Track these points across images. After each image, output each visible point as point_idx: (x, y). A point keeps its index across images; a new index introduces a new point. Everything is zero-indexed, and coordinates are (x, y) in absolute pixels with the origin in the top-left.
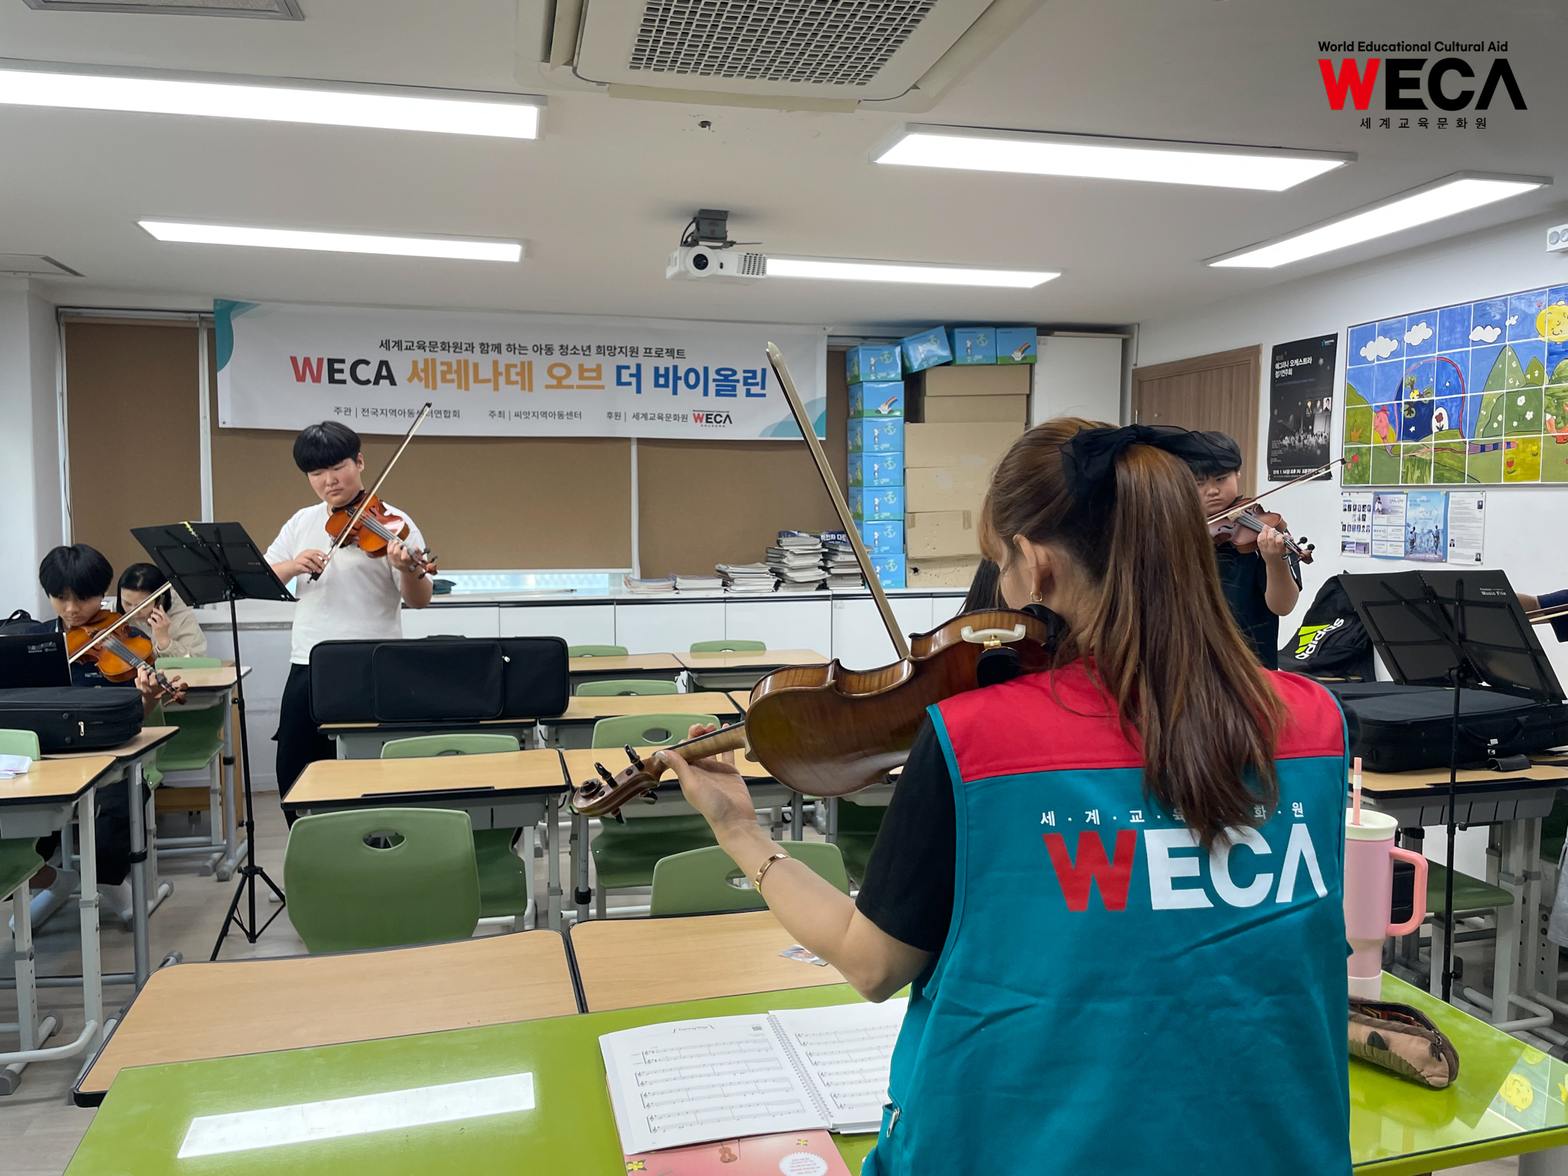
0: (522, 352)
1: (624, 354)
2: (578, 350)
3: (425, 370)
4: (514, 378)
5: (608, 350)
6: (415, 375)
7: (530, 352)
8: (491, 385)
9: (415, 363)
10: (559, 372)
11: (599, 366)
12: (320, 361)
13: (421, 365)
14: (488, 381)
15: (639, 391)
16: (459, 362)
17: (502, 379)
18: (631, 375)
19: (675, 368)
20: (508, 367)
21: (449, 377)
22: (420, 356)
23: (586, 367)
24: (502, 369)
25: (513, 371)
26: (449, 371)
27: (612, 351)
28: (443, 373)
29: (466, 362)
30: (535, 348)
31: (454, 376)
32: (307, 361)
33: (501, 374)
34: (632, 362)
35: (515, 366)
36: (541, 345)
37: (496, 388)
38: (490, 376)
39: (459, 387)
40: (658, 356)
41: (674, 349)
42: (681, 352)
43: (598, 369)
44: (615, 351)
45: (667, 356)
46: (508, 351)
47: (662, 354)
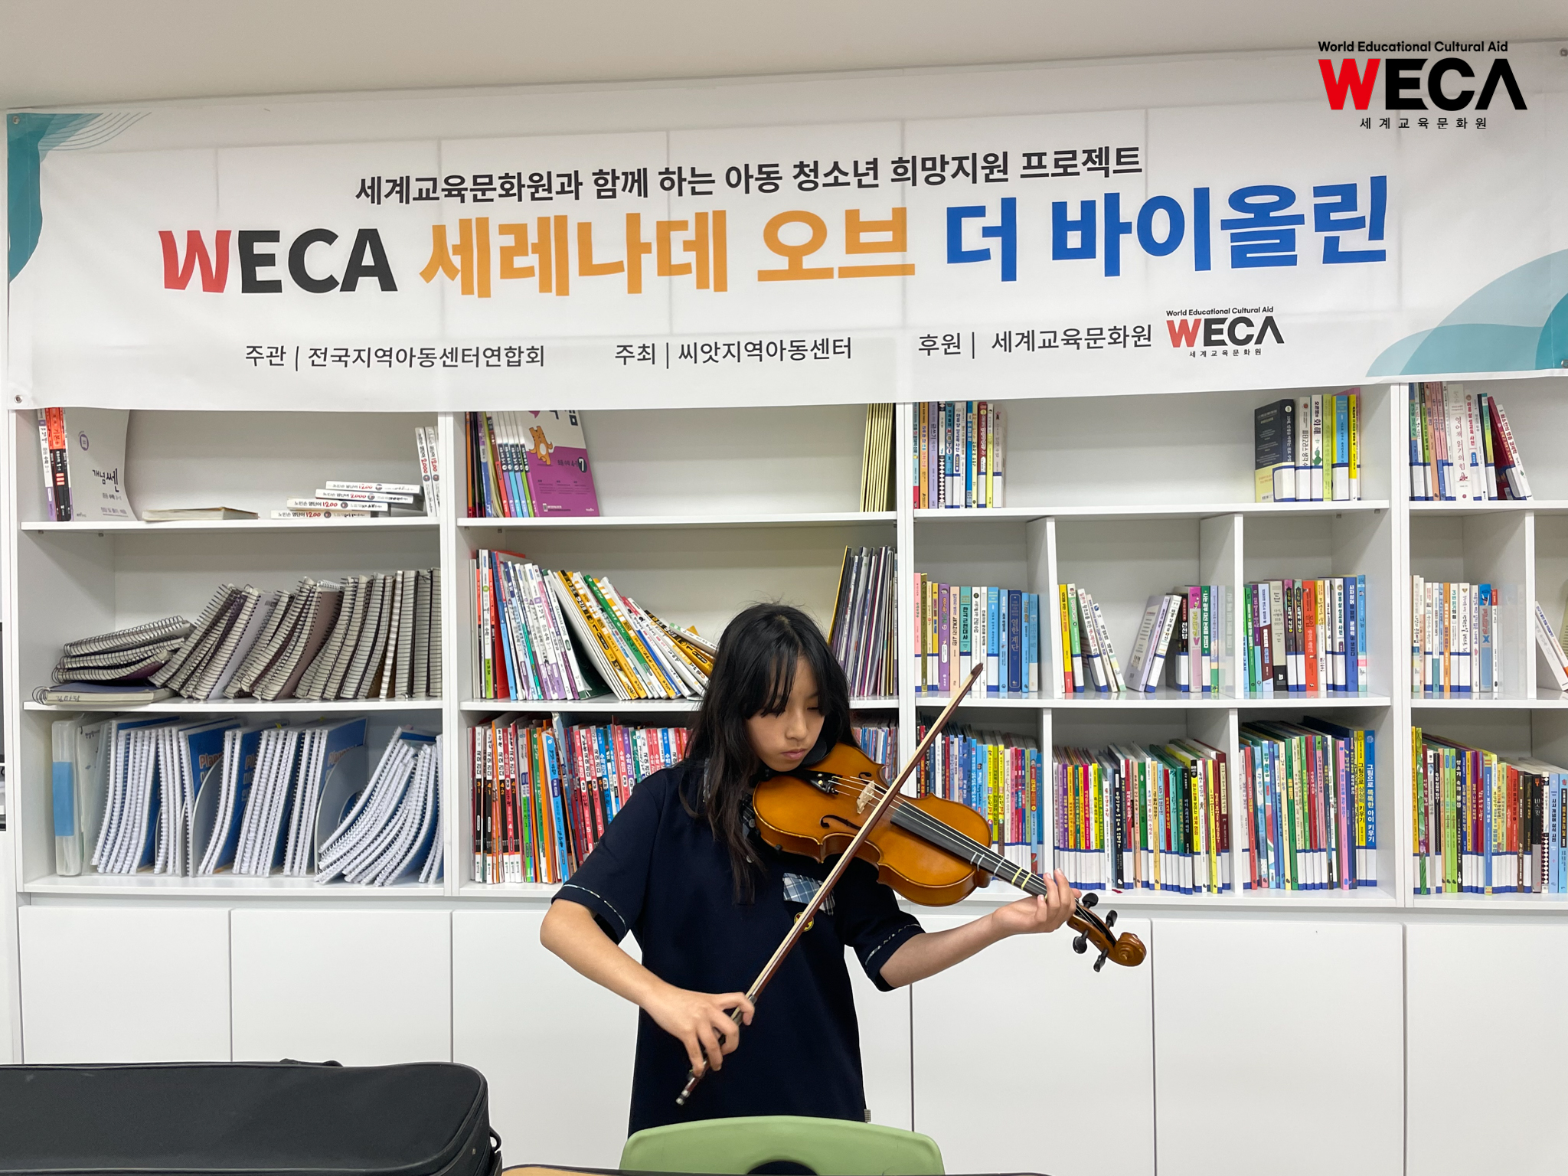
0: (699, 188)
1: (967, 175)
2: (846, 174)
3: (463, 249)
4: (679, 256)
5: (924, 169)
6: (439, 261)
7: (720, 185)
8: (622, 278)
9: (439, 232)
10: (795, 234)
11: (900, 214)
12: (222, 237)
13: (453, 238)
14: (615, 268)
15: (1009, 272)
16: (543, 222)
17: (649, 262)
18: (988, 232)
19: (1112, 200)
20: (665, 229)
21: (519, 262)
22: (452, 212)
23: (863, 218)
24: (648, 233)
25: (677, 238)
26: (521, 248)
27: (934, 169)
28: (507, 254)
29: (562, 221)
30: (734, 178)
31: (532, 260)
32: (194, 238)
33: (647, 248)
34: (990, 196)
35: (682, 225)
36: (747, 166)
37: (635, 286)
38: (621, 255)
39: (545, 287)
40: (1066, 174)
41: (1107, 148)
42: (1127, 158)
43: (899, 221)
44: (943, 170)
45: (1089, 169)
46: (664, 188)
47: (1075, 166)
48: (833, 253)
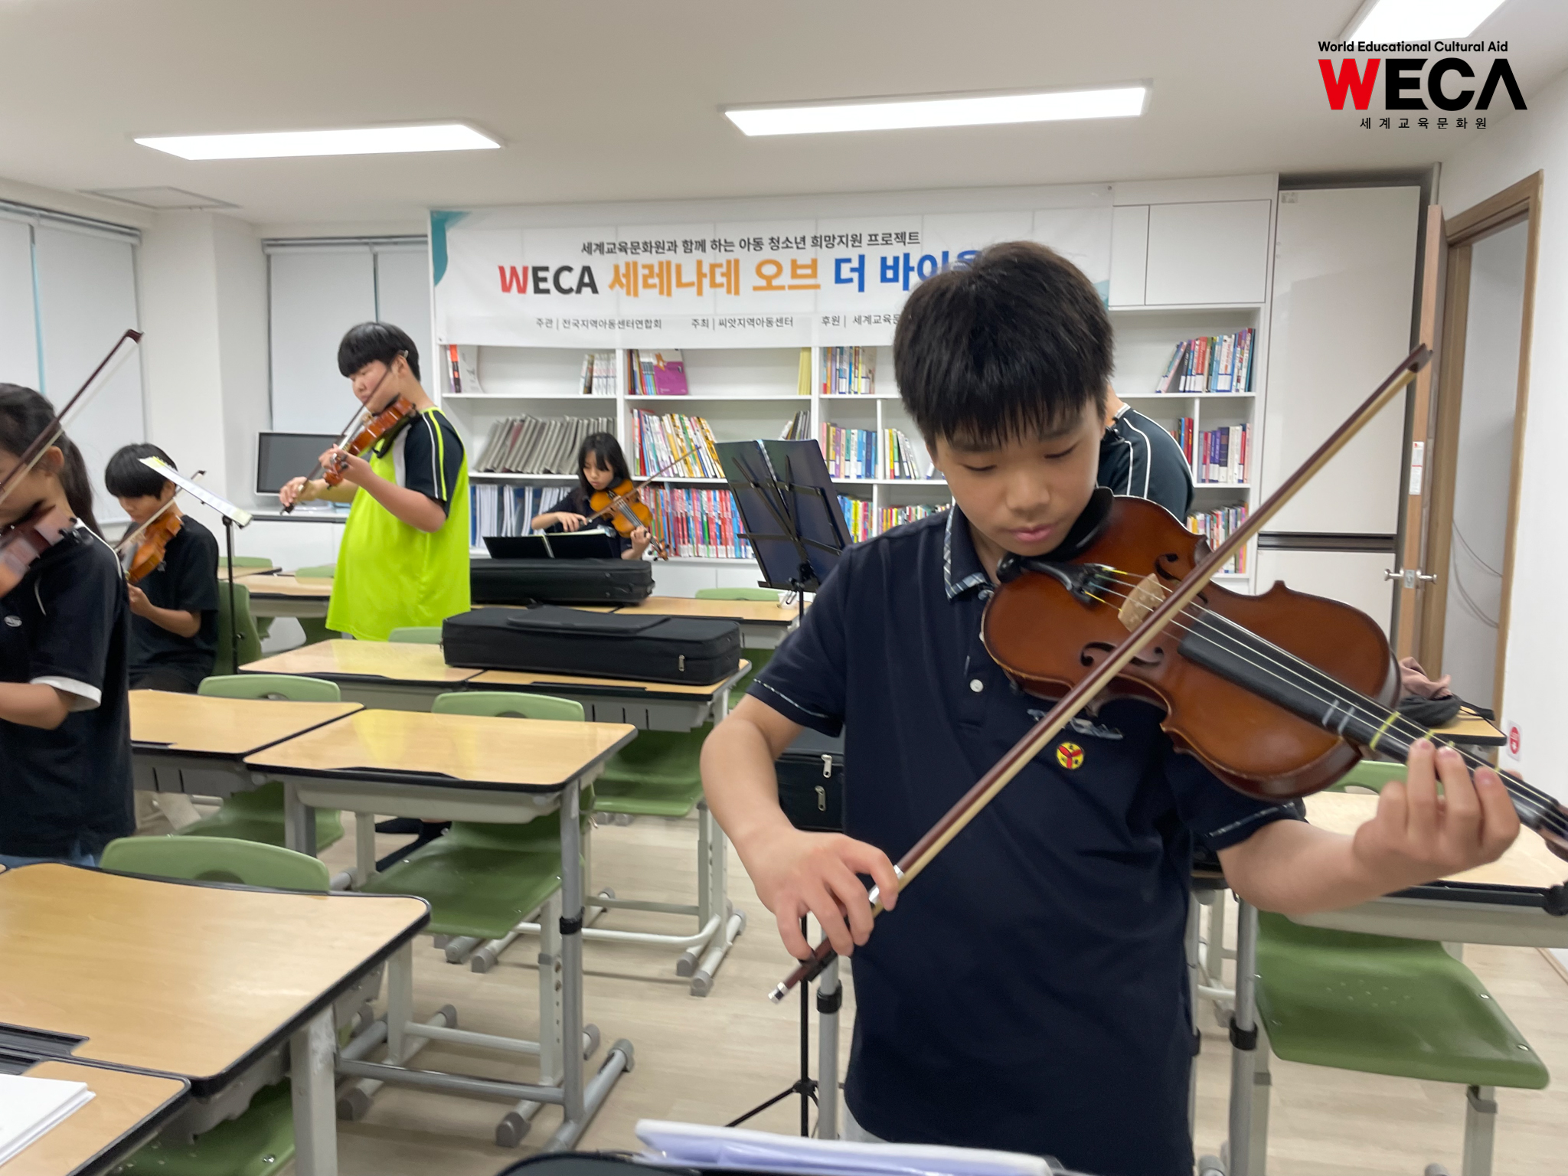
0: (728, 248)
1: (843, 243)
2: (791, 243)
3: (627, 276)
4: (719, 279)
5: (825, 241)
6: (617, 280)
7: (737, 248)
8: (694, 289)
9: (617, 268)
10: (769, 270)
11: (815, 262)
12: (525, 269)
13: (622, 270)
14: (691, 284)
15: (861, 288)
16: (661, 264)
17: (706, 282)
18: (853, 270)
19: (907, 256)
20: (713, 267)
21: (651, 281)
22: (622, 258)
23: (799, 263)
24: (706, 269)
25: (718, 271)
26: (651, 275)
27: (830, 241)
28: (645, 278)
29: (669, 263)
30: (743, 243)
31: (656, 281)
32: (513, 270)
33: (705, 275)
34: (853, 254)
35: (720, 266)
36: (749, 239)
37: (700, 292)
38: (694, 278)
39: (661, 292)
40: (887, 244)
41: (905, 233)
42: (913, 236)
43: (814, 265)
44: (833, 241)
45: (898, 242)
46: (713, 248)
47: (891, 240)
48: (785, 279)
